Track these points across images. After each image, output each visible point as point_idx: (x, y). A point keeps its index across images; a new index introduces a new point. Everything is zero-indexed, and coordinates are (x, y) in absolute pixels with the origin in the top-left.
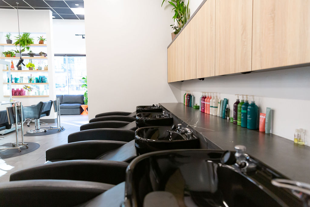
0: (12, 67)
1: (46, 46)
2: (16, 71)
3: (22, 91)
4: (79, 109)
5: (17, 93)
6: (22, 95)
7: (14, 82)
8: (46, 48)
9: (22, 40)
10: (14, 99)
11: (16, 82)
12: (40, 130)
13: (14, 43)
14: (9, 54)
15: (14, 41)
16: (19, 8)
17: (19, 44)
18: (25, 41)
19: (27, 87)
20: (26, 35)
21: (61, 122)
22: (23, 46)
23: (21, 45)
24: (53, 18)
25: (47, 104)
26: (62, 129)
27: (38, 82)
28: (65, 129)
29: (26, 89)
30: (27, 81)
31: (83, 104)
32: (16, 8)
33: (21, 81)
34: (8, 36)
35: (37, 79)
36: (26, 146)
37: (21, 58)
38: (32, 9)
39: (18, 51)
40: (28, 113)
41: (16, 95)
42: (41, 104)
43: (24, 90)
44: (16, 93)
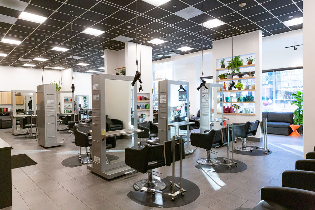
0: (225, 88)
1: (254, 65)
2: (227, 91)
3: (231, 108)
4: (287, 129)
5: (228, 111)
6: (231, 113)
7: (225, 101)
8: (254, 67)
9: (233, 64)
10: (225, 116)
11: (227, 101)
12: (246, 149)
13: (227, 67)
14: (222, 77)
15: (227, 66)
16: (234, 36)
17: (231, 68)
18: (236, 63)
19: (235, 105)
20: (237, 58)
21: (267, 143)
22: (234, 69)
23: (232, 69)
24: (263, 37)
25: (254, 124)
26: (269, 152)
27: (245, 101)
28: (271, 152)
29: (234, 107)
30: (236, 100)
31: (293, 123)
32: (230, 36)
33: (231, 100)
34: (222, 62)
35: (244, 98)
36: (235, 165)
37: (233, 82)
38: (243, 33)
39: (229, 73)
40: (237, 131)
41: (226, 112)
42: (249, 124)
43: (233, 108)
44: (226, 111)
